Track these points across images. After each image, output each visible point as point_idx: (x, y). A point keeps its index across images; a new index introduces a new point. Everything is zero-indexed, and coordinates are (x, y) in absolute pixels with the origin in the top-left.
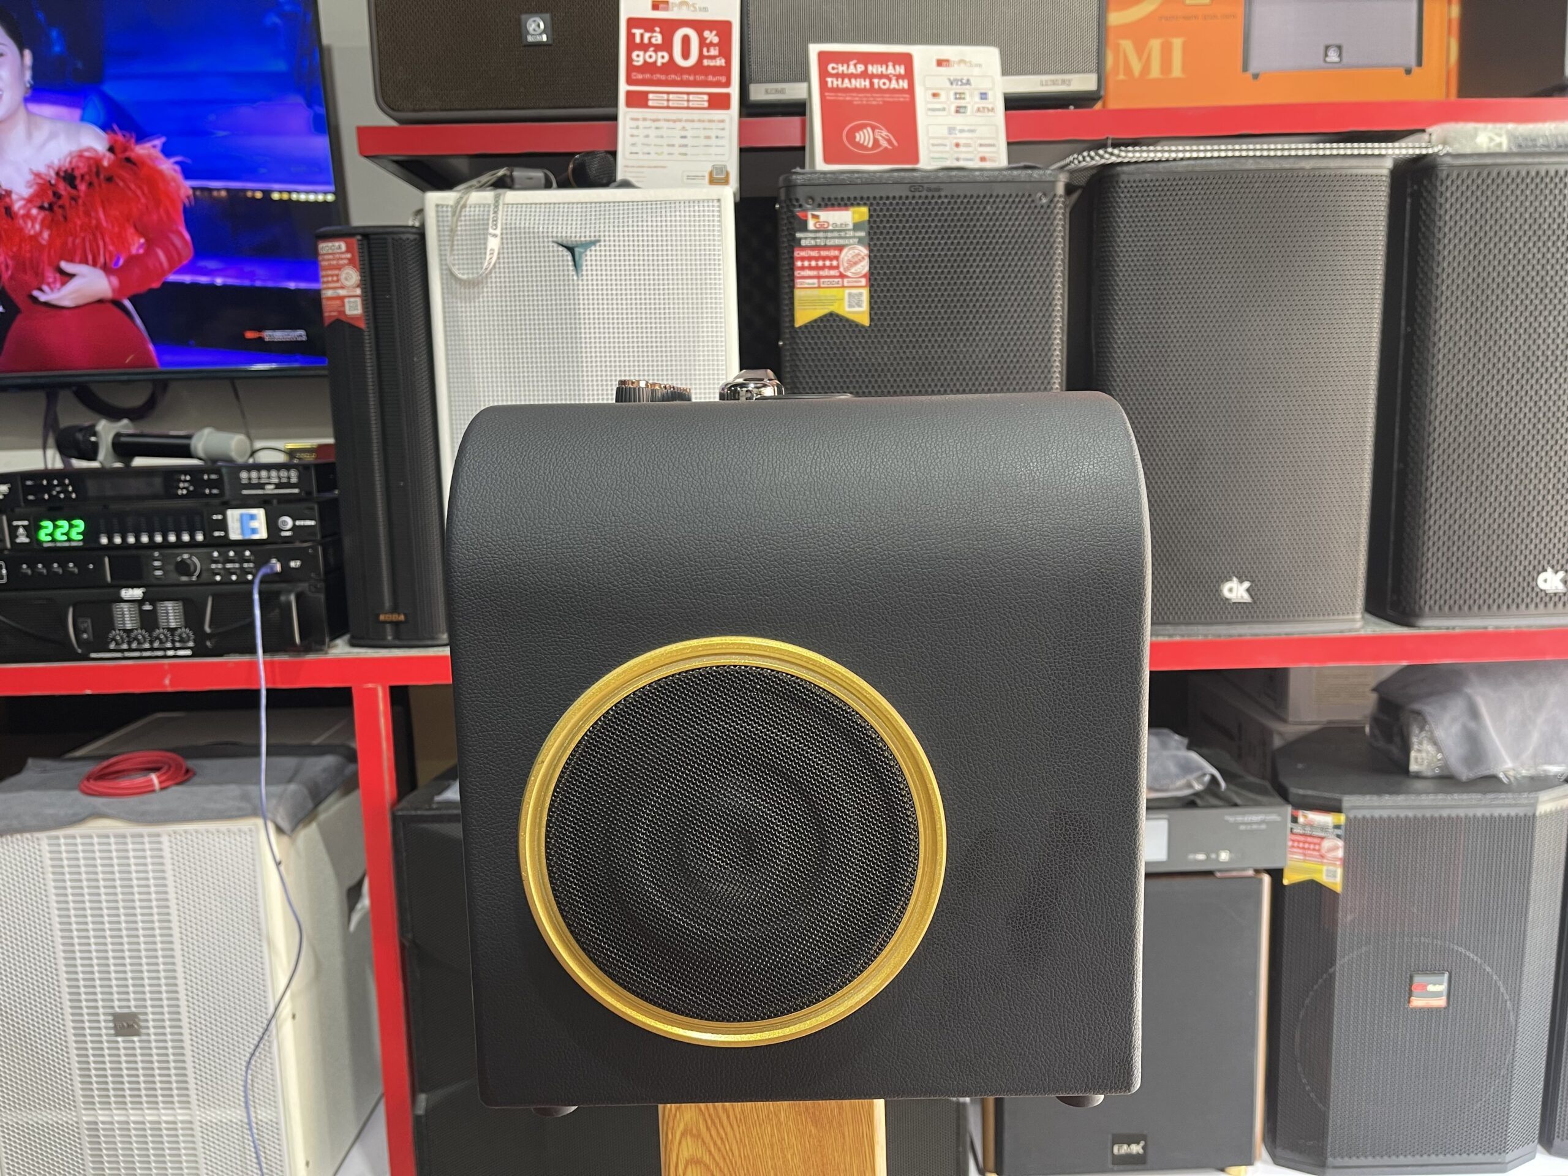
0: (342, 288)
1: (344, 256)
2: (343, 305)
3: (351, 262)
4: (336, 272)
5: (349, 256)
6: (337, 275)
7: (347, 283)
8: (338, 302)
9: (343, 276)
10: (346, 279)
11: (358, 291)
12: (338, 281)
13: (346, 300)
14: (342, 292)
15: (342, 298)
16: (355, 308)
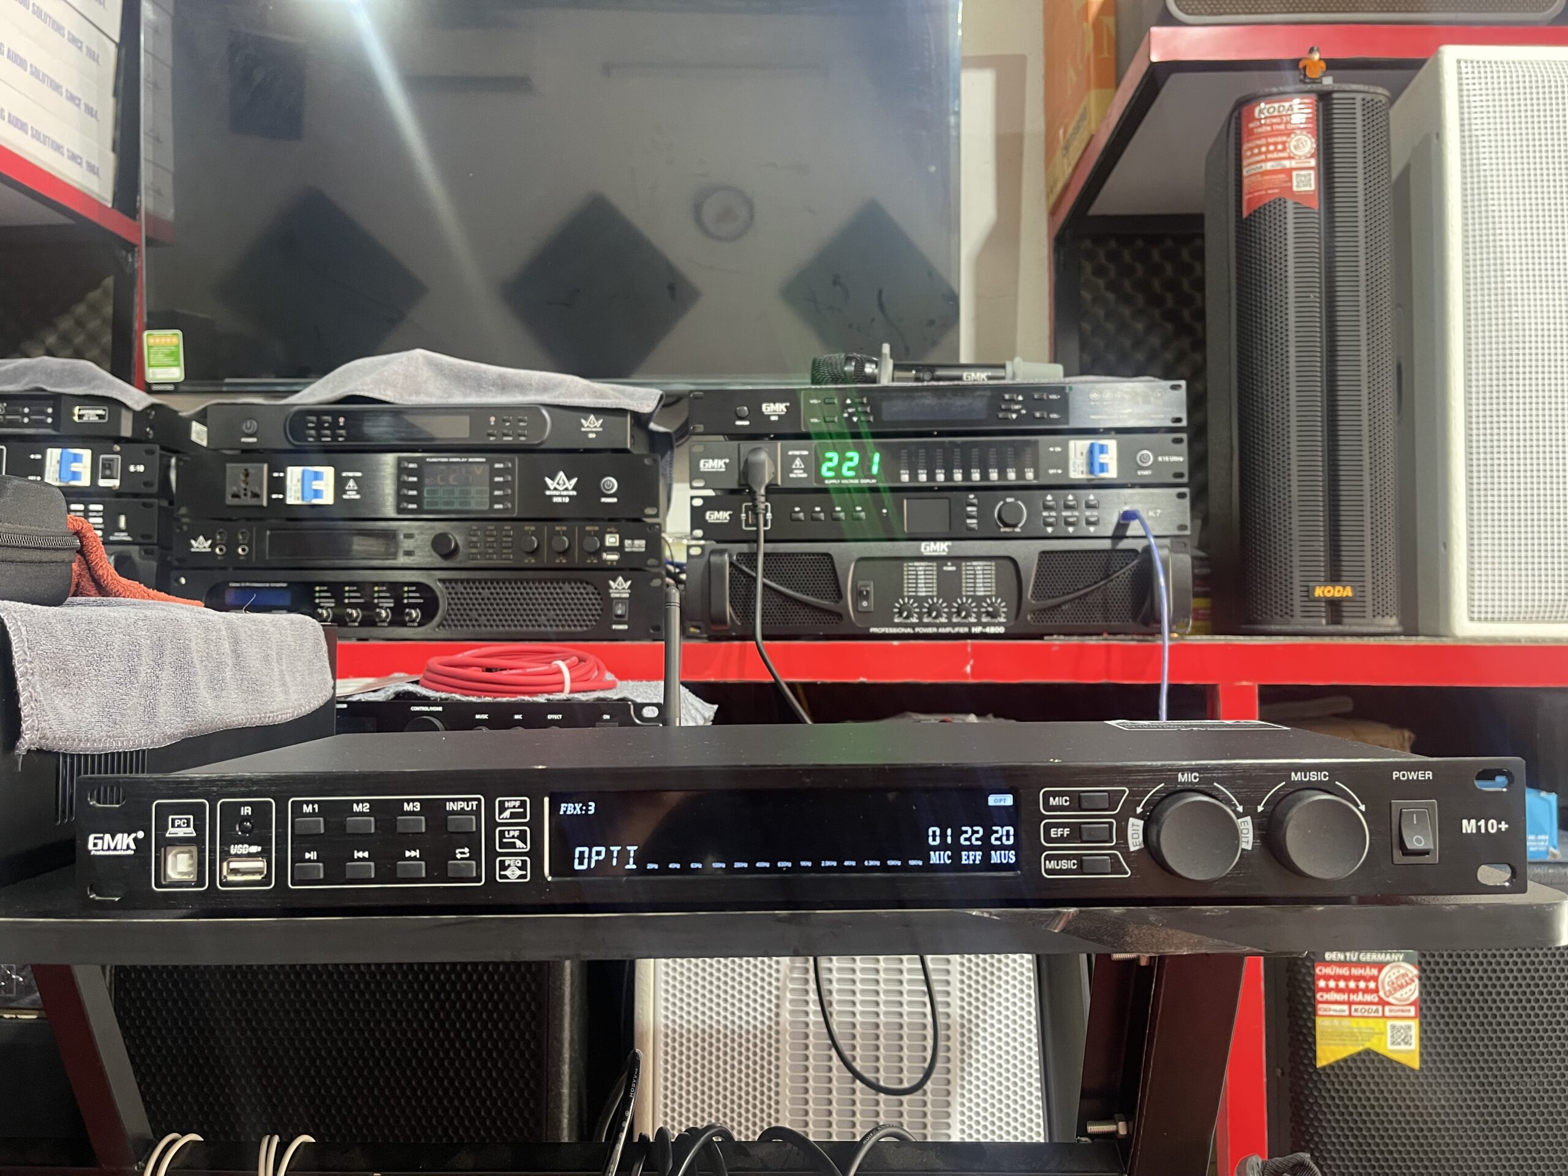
0: (1290, 158)
1: (1294, 119)
2: (1291, 180)
3: (1305, 126)
4: (1284, 138)
5: (1305, 119)
6: (1284, 143)
7: (1298, 152)
8: (1282, 176)
9: (1291, 145)
10: (1296, 147)
11: (1313, 162)
12: (1284, 149)
13: (1294, 173)
14: (1287, 164)
15: (1289, 172)
16: (1306, 182)
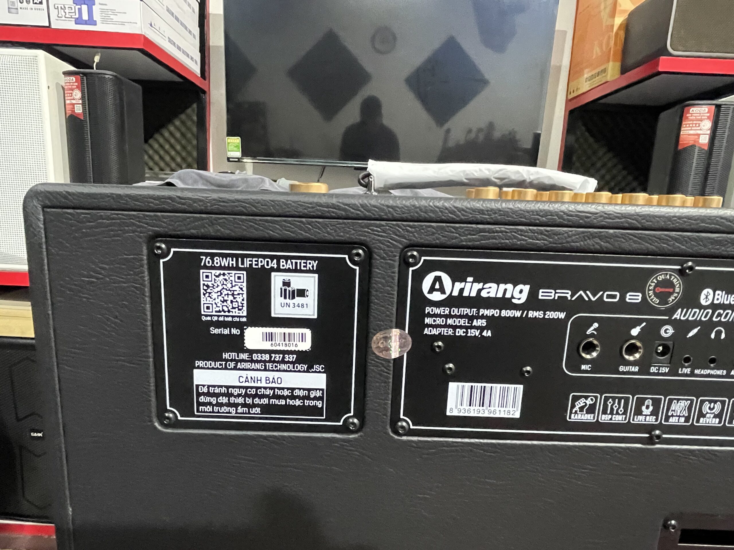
0: (700, 130)
1: (705, 115)
2: (699, 138)
3: (709, 118)
4: (700, 122)
5: (708, 115)
6: (699, 124)
7: (704, 128)
8: (697, 137)
9: (701, 125)
10: (704, 126)
11: (709, 132)
12: (699, 126)
13: (701, 136)
14: (699, 132)
15: (699, 135)
16: (704, 140)
